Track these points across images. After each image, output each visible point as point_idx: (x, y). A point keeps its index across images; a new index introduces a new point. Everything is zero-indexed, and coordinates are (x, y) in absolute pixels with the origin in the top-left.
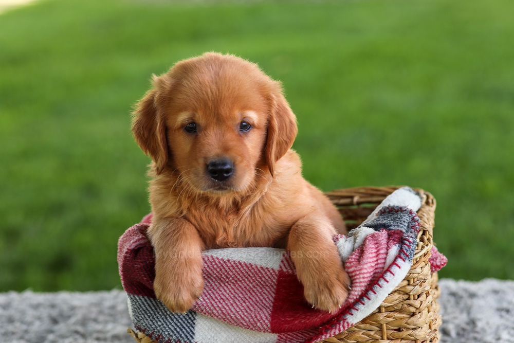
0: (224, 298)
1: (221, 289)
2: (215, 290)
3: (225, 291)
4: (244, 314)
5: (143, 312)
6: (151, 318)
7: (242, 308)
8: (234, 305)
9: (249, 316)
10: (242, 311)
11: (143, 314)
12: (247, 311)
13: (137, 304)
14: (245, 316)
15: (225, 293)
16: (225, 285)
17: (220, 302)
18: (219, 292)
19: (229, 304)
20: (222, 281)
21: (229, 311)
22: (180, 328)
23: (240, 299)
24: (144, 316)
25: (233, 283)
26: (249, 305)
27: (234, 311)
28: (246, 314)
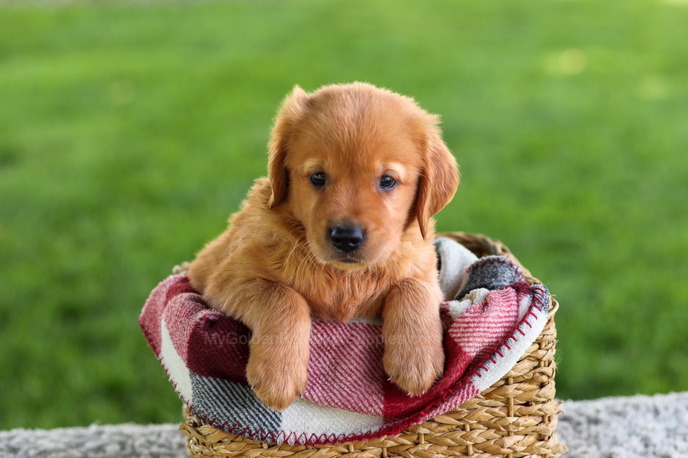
0: (325, 373)
1: (321, 360)
2: (314, 362)
3: (325, 362)
4: (351, 390)
5: (214, 398)
6: (226, 404)
7: (348, 384)
8: (337, 380)
9: (358, 392)
10: (348, 387)
11: (214, 400)
12: (354, 387)
13: (205, 387)
14: (353, 392)
15: (324, 365)
16: (325, 355)
17: (319, 378)
18: (317, 364)
19: (330, 379)
20: (322, 350)
21: (332, 388)
22: (263, 415)
23: (343, 372)
24: (216, 403)
25: (334, 350)
26: (357, 379)
27: (337, 387)
28: (353, 390)
